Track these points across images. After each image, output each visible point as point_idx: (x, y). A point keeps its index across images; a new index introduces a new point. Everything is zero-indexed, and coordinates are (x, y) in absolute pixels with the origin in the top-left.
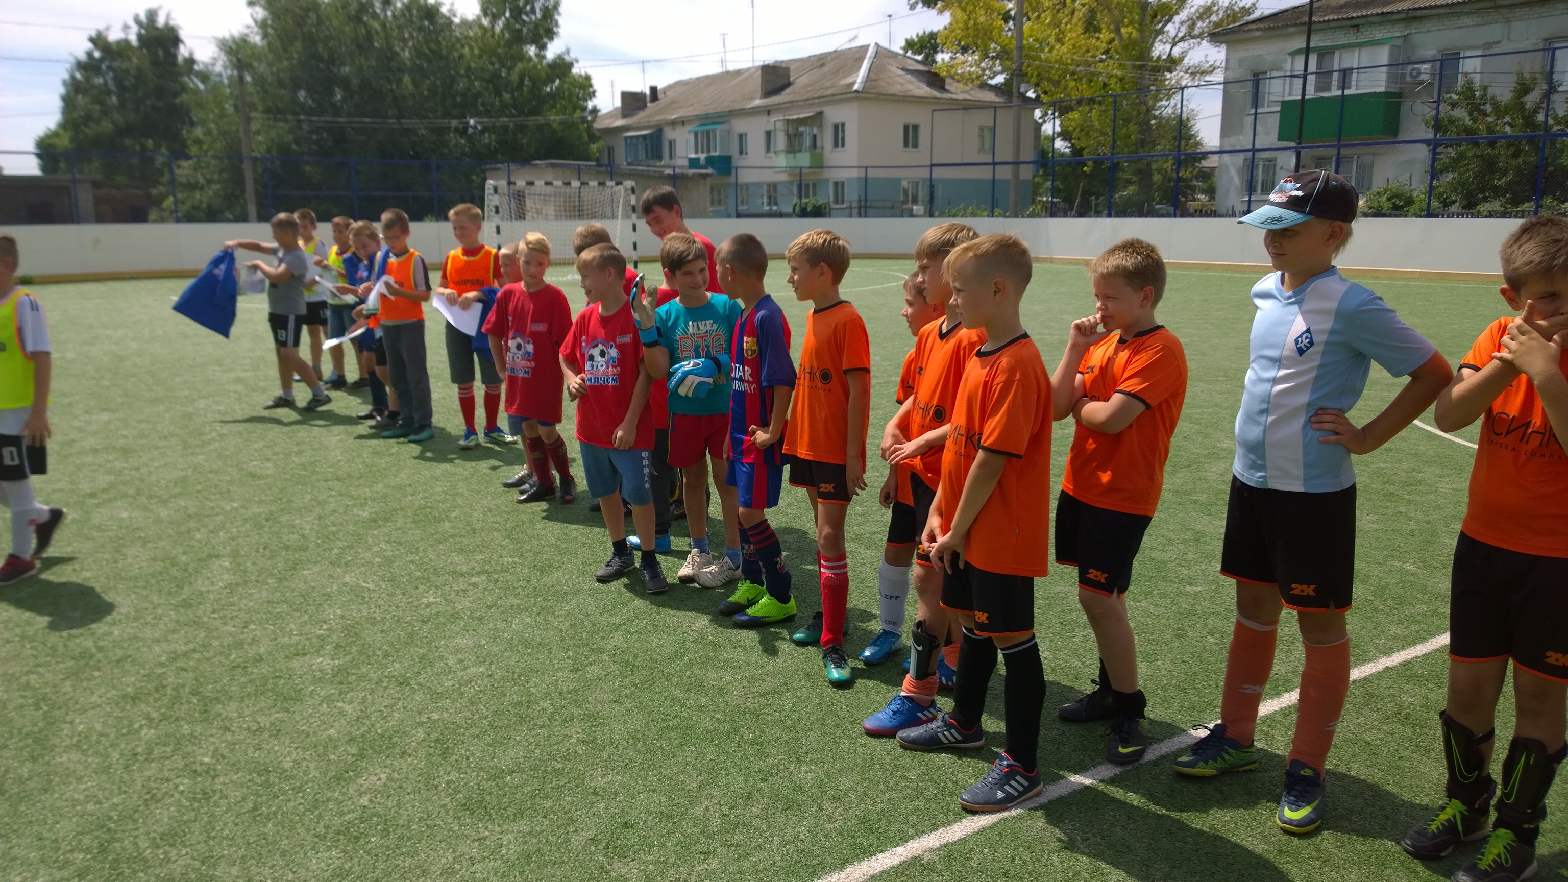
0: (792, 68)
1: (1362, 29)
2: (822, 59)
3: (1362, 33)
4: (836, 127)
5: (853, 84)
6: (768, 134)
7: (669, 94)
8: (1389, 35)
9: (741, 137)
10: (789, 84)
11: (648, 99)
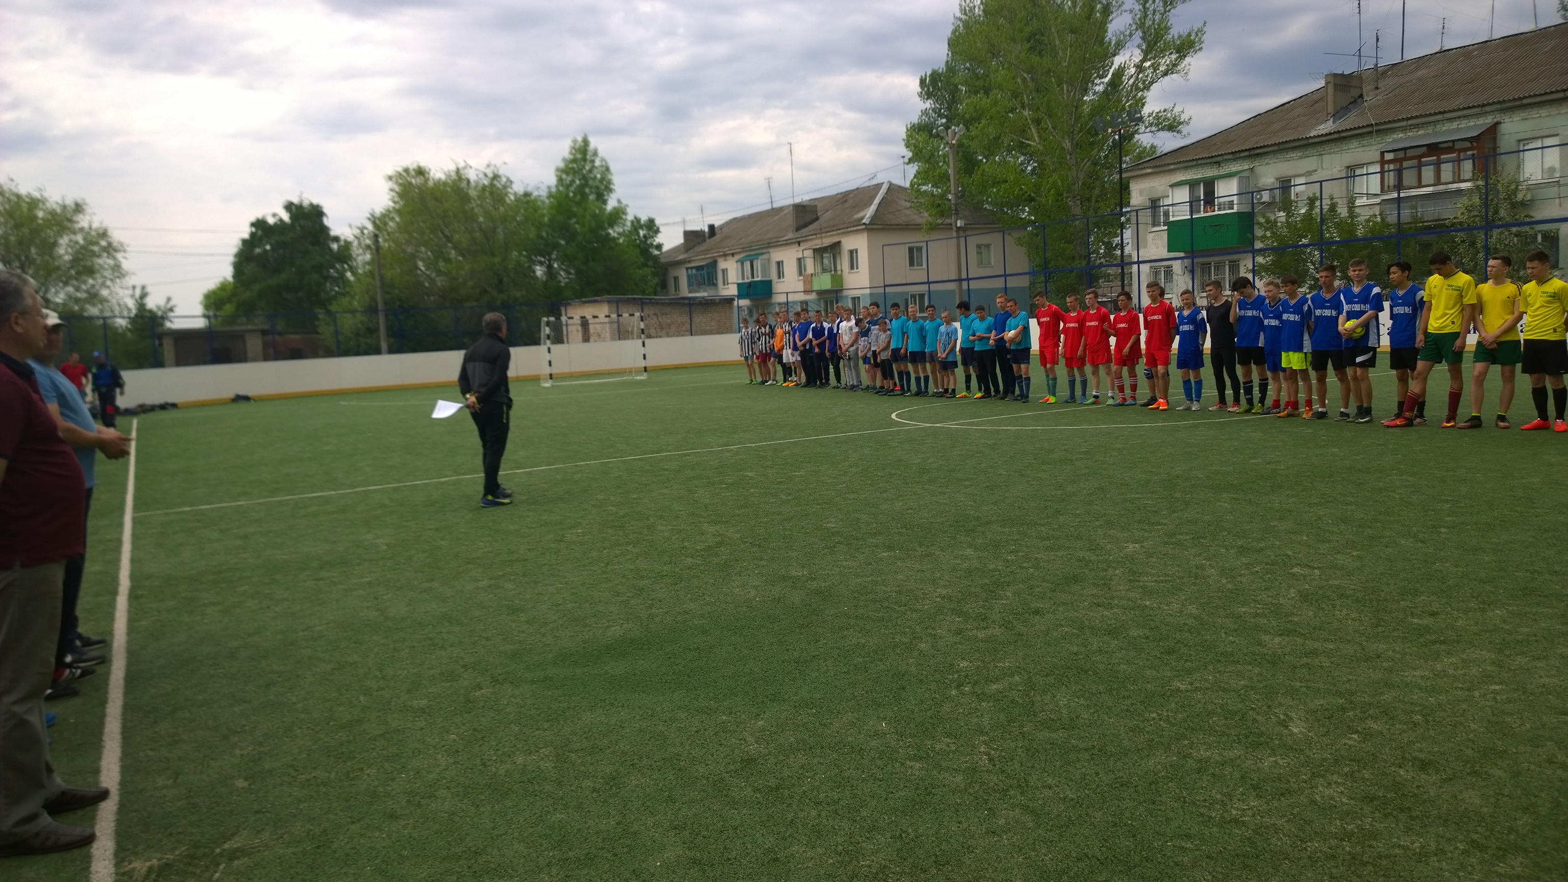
0: (819, 205)
1: (1222, 165)
2: (846, 196)
3: (1223, 167)
4: (851, 252)
5: (863, 218)
6: (799, 260)
7: (724, 230)
8: (1240, 168)
9: (779, 264)
10: (817, 219)
11: (707, 235)
